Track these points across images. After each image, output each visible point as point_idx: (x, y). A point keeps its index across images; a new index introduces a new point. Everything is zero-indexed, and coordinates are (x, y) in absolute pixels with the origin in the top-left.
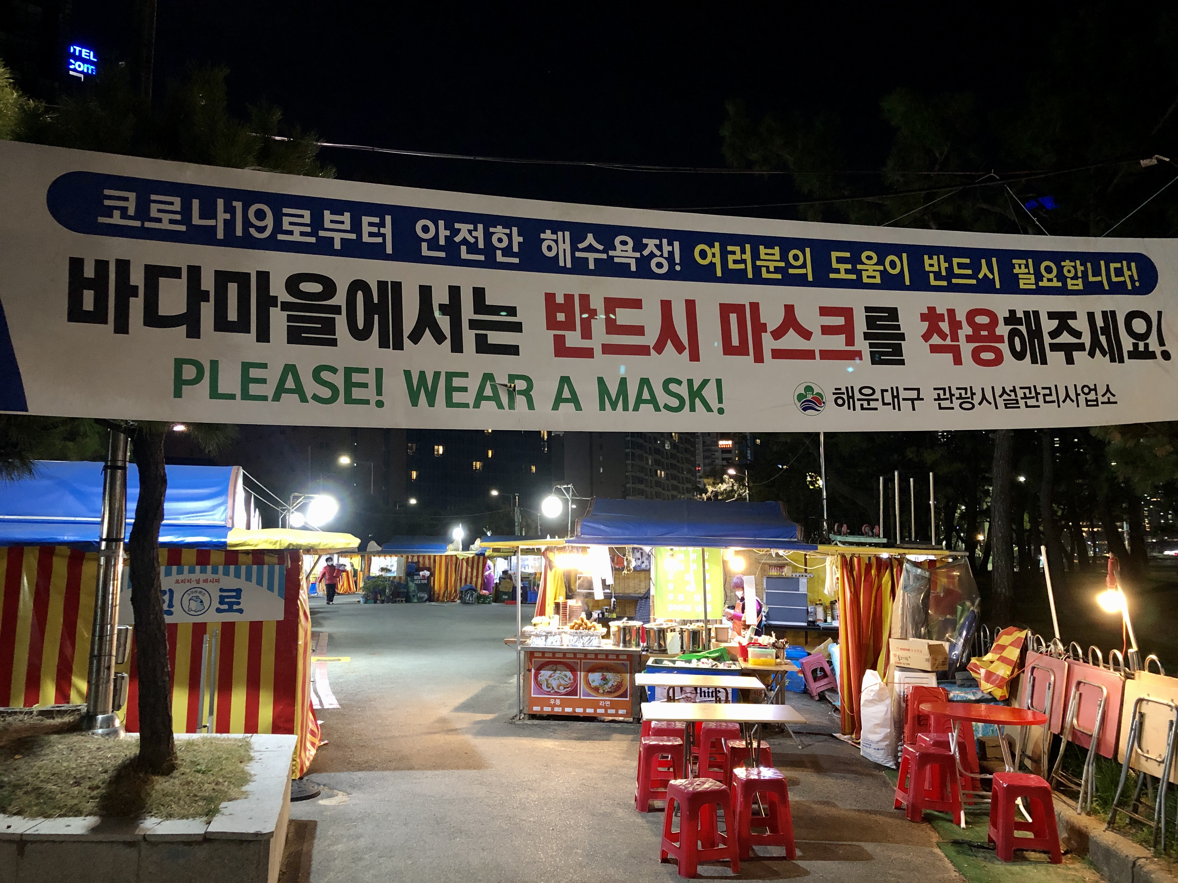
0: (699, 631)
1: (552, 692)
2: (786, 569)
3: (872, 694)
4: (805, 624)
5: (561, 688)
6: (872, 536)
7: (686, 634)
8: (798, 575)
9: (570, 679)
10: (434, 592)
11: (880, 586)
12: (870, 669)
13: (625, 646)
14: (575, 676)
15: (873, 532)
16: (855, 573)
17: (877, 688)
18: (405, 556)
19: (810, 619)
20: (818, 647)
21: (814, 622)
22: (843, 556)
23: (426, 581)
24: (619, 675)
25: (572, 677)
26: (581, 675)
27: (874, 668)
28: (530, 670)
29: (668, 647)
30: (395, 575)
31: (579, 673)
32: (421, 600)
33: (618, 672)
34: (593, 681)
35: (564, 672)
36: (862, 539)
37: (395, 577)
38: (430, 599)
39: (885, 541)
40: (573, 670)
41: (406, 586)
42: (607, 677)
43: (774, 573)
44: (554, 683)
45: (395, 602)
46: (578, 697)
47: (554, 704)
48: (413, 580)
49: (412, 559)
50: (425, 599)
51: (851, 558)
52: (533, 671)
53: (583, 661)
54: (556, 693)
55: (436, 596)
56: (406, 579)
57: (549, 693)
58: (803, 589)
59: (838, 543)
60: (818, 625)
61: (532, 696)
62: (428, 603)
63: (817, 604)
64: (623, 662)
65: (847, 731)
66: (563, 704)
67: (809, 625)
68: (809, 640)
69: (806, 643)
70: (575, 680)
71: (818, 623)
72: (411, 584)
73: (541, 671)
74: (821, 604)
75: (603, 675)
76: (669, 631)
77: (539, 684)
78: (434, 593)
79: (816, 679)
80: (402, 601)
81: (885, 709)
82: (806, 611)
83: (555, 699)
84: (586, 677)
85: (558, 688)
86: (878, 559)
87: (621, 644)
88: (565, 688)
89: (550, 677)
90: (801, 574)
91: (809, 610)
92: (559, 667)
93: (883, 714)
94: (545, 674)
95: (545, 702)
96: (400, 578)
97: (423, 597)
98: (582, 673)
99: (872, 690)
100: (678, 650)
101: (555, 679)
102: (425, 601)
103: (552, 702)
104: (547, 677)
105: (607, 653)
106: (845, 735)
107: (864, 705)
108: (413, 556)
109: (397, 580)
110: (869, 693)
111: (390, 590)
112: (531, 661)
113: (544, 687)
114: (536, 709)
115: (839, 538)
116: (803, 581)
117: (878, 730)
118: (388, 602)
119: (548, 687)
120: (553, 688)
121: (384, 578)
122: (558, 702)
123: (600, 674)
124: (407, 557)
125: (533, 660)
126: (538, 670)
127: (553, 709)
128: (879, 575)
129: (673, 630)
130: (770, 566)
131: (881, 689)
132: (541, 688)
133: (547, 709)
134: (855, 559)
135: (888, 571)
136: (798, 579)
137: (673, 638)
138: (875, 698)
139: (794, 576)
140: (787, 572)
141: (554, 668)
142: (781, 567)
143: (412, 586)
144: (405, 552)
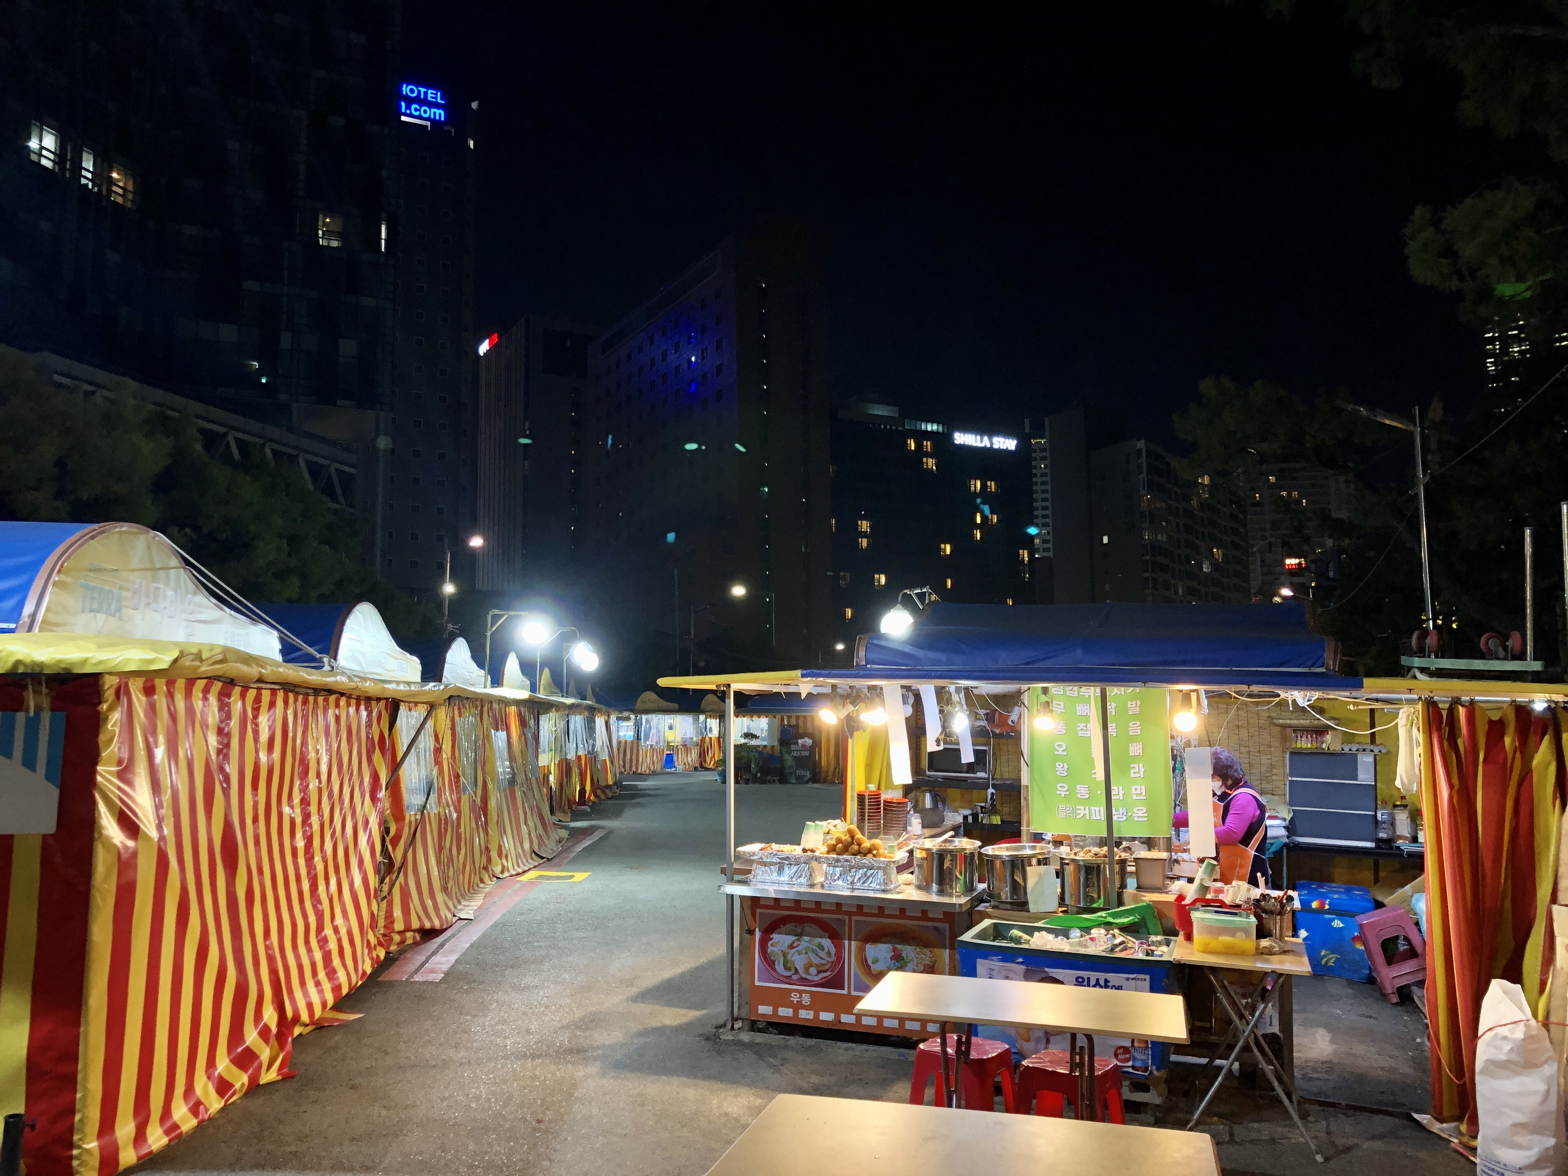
0: (1099, 867)
1: (795, 977)
2: (1329, 737)
3: (1507, 1048)
4: (1370, 845)
5: (813, 971)
6: (1506, 659)
7: (1069, 870)
8: (1354, 749)
9: (829, 953)
10: (821, 767)
11: (1526, 774)
12: (1502, 977)
13: (941, 892)
14: (839, 948)
15: (1505, 648)
16: (1460, 742)
17: (1519, 1033)
18: (778, 716)
19: (1383, 835)
20: (1400, 891)
21: (1389, 841)
22: (1431, 705)
23: (807, 754)
24: (927, 951)
25: (833, 951)
26: (851, 947)
27: (1514, 975)
28: (751, 932)
29: (1030, 898)
30: (765, 743)
31: (846, 942)
32: (800, 780)
33: (926, 946)
34: (876, 961)
35: (819, 940)
36: (1478, 665)
37: (765, 746)
38: (815, 779)
39: (1537, 666)
40: (835, 936)
41: (781, 759)
42: (904, 954)
43: (1305, 743)
44: (799, 961)
45: (764, 782)
46: (845, 992)
47: (799, 1003)
48: (789, 752)
49: (789, 721)
50: (806, 779)
51: (1452, 711)
52: (758, 934)
53: (854, 918)
54: (804, 981)
55: (823, 774)
56: (781, 750)
57: (788, 980)
58: (1365, 777)
59: (1418, 674)
60: (1398, 848)
61: (757, 983)
62: (810, 785)
63: (1395, 806)
64: (937, 924)
65: (1446, 1113)
66: (817, 1004)
67: (1377, 847)
68: (1382, 874)
69: (1376, 880)
70: (839, 957)
71: (1400, 842)
72: (786, 757)
73: (774, 936)
74: (1405, 806)
75: (894, 949)
76: (1034, 861)
77: (768, 961)
78: (820, 772)
79: (1390, 960)
80: (774, 781)
81: (1542, 1087)
82: (1371, 820)
83: (801, 992)
84: (861, 951)
85: (807, 971)
86: (1522, 711)
87: (935, 887)
88: (819, 972)
89: (791, 947)
90: (1361, 747)
91: (1379, 817)
92: (808, 928)
93: (1538, 1099)
94: (780, 941)
95: (780, 998)
96: (773, 747)
97: (803, 776)
98: (853, 942)
99: (1505, 1038)
100: (1052, 904)
101: (799, 953)
102: (807, 783)
103: (795, 998)
104: (785, 948)
105: (903, 907)
106: (1442, 1121)
107: (1484, 1072)
108: (789, 717)
109: (769, 750)
110: (1499, 1043)
111: (757, 766)
112: (754, 915)
113: (780, 967)
114: (764, 1010)
115: (1417, 662)
116: (1365, 761)
117: (1523, 1139)
118: (754, 782)
119: (786, 968)
120: (796, 970)
121: (749, 747)
122: (806, 999)
123: (890, 946)
124: (782, 719)
125: (758, 911)
126: (768, 932)
127: (796, 1013)
128: (1526, 749)
129: (1044, 862)
130: (1297, 730)
131: (1529, 1038)
132: (775, 970)
133: (785, 1012)
134: (1462, 711)
135: (1547, 738)
136: (1356, 755)
137: (1041, 877)
138: (1513, 1057)
139: (1346, 750)
140: (1330, 742)
141: (799, 930)
142: (1320, 731)
143: (789, 760)
144: (778, 711)
